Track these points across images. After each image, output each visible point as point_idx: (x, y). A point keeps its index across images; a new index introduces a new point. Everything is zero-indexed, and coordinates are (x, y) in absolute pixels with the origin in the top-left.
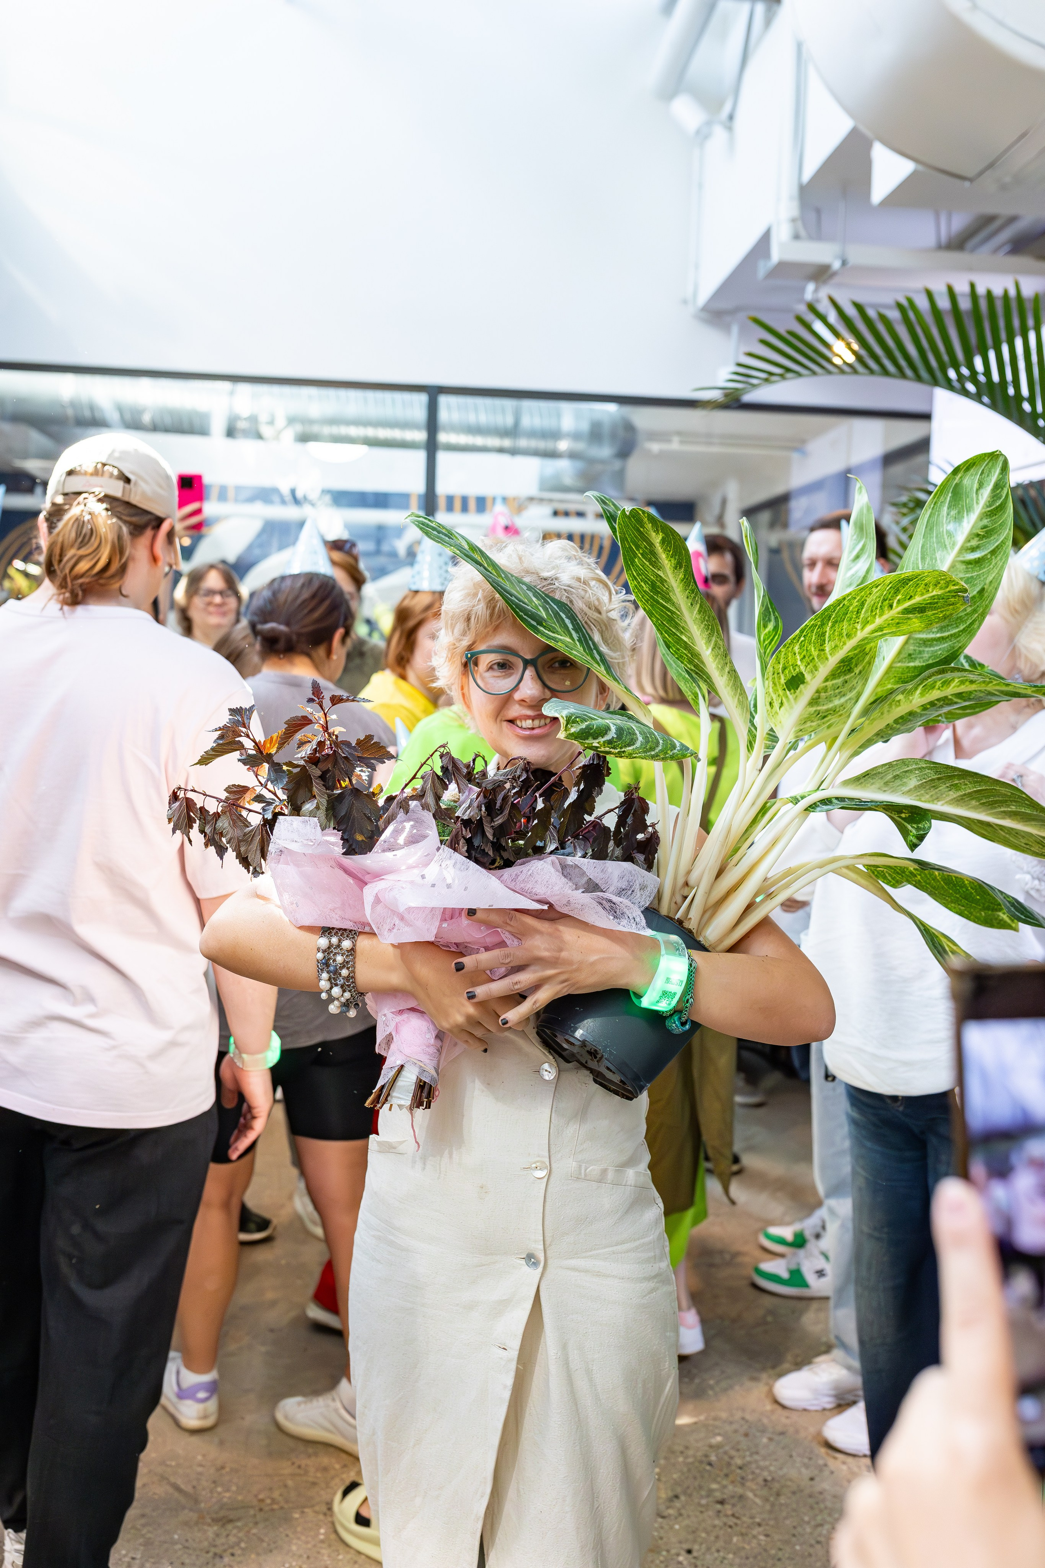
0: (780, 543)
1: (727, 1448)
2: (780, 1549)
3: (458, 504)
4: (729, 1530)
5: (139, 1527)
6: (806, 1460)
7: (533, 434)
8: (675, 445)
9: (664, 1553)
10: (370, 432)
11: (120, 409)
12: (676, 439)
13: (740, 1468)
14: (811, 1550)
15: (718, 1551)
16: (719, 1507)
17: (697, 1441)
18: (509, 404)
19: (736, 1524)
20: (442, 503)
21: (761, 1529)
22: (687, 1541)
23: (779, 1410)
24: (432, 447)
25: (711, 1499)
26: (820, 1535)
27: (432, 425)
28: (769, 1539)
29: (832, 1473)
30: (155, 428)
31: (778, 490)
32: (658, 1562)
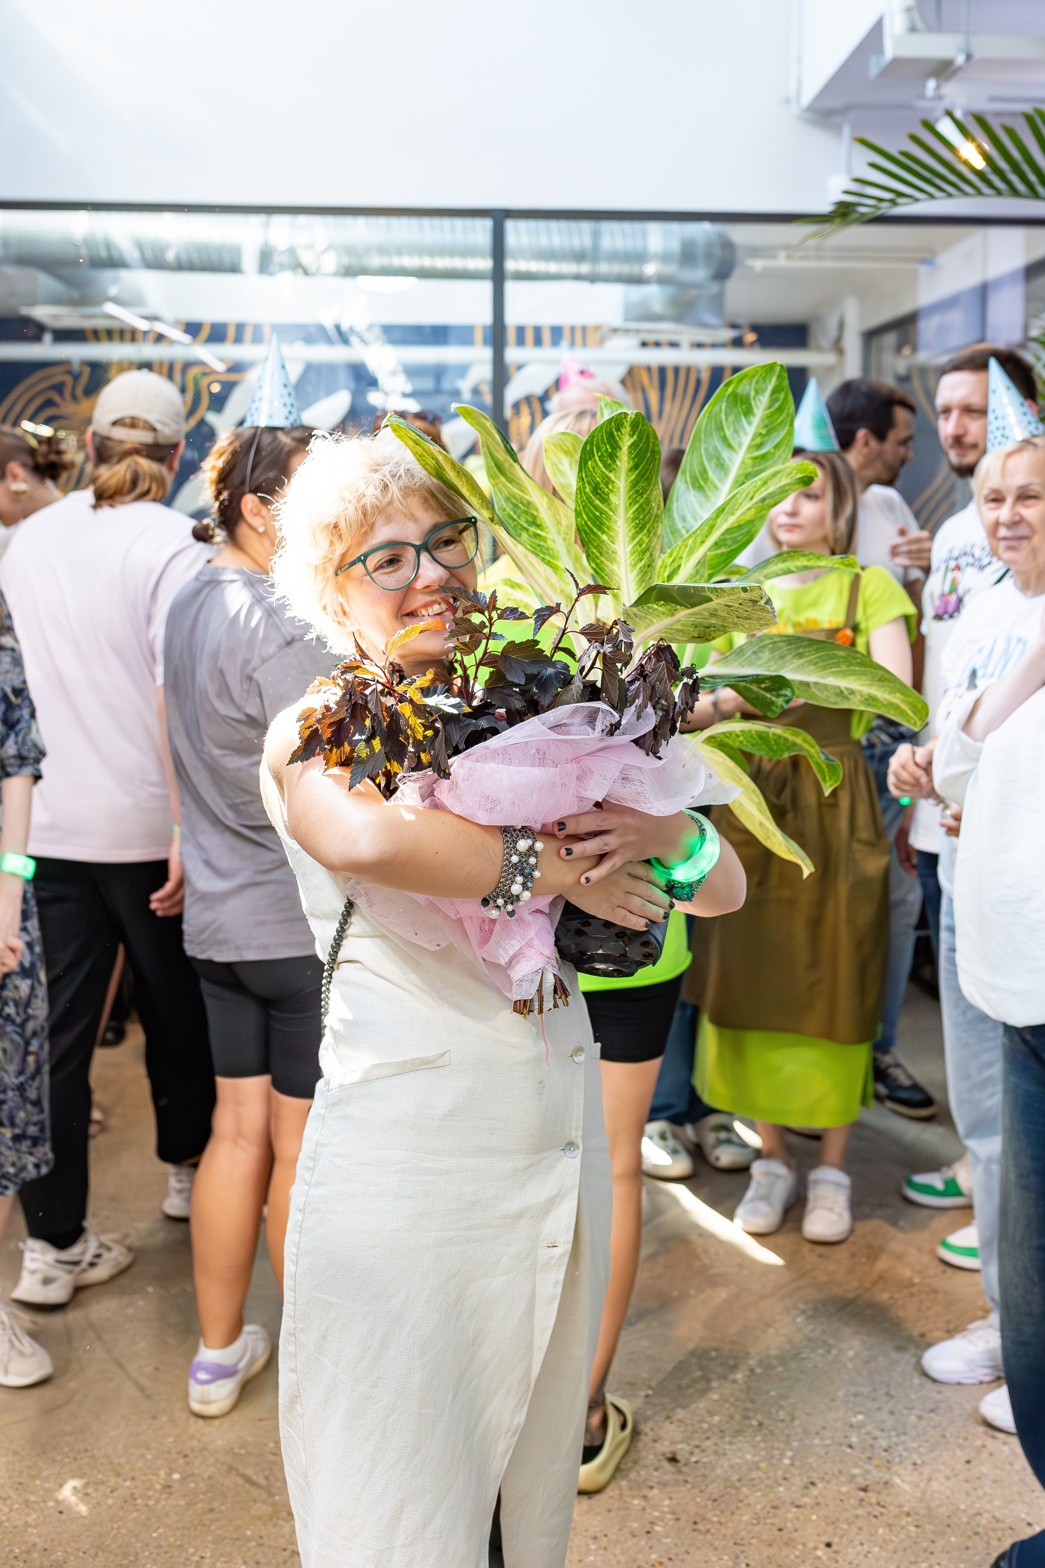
0: (910, 369)
1: (869, 1428)
2: (933, 1542)
3: (529, 336)
4: (874, 1520)
5: (207, 1523)
6: (961, 1441)
7: (614, 257)
8: (781, 261)
9: (800, 1547)
10: (427, 262)
11: (140, 246)
12: (782, 254)
13: (885, 1450)
14: (970, 1544)
15: (862, 1544)
16: (862, 1494)
17: (835, 1421)
18: (586, 226)
19: (882, 1514)
20: (511, 335)
21: (910, 1519)
22: (825, 1532)
23: (929, 1385)
24: (498, 277)
25: (853, 1485)
26: (978, 1525)
27: (498, 251)
28: (919, 1530)
29: (991, 1455)
30: (180, 267)
31: (903, 309)
32: (792, 1557)
